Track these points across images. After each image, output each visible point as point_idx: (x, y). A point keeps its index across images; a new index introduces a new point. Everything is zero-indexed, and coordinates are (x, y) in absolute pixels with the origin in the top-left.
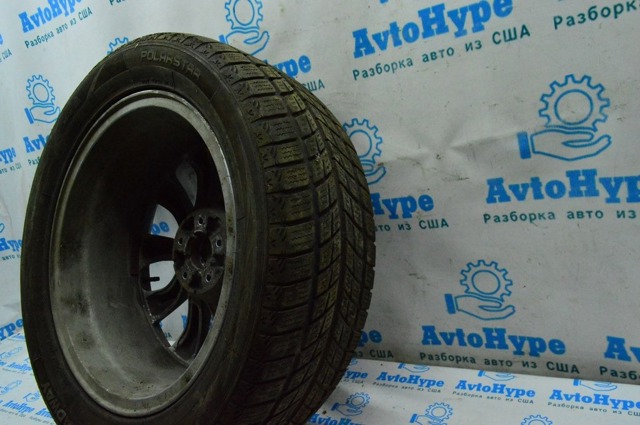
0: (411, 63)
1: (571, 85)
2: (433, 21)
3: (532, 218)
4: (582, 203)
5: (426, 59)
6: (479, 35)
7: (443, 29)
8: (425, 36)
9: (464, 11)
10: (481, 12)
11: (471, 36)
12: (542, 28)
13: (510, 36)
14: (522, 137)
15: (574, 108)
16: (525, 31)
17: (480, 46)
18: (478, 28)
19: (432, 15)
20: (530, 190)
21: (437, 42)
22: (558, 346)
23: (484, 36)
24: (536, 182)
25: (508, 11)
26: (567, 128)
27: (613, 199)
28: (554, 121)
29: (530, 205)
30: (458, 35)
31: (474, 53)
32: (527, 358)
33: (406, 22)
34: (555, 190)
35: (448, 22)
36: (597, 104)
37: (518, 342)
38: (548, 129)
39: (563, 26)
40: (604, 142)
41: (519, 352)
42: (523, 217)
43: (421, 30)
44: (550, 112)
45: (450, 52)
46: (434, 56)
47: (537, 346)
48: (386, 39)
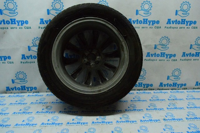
0: (139, 28)
1: (165, 38)
2: (145, 21)
3: (153, 60)
4: (162, 58)
5: (142, 28)
6: (152, 26)
7: (147, 23)
8: (143, 23)
9: (151, 21)
10: (154, 22)
11: (151, 26)
12: (163, 28)
13: (158, 28)
14: (155, 45)
15: (164, 42)
16: (160, 27)
17: (152, 28)
18: (153, 25)
19: (145, 20)
20: (154, 55)
21: (145, 25)
22: (152, 85)
23: (153, 26)
24: (155, 53)
25: (158, 23)
26: (163, 45)
27: (167, 58)
28: (161, 43)
29: (153, 58)
30: (149, 25)
31: (151, 29)
32: (145, 88)
33: (140, 20)
34: (158, 55)
35: (148, 22)
36: (168, 42)
37: (144, 85)
38: (160, 45)
39: (166, 28)
40: (168, 48)
41: (144, 87)
42: (151, 60)
43: (143, 22)
44: (161, 42)
45: (147, 28)
46: (144, 28)
47: (148, 85)
48: (135, 22)
